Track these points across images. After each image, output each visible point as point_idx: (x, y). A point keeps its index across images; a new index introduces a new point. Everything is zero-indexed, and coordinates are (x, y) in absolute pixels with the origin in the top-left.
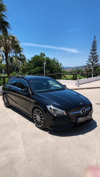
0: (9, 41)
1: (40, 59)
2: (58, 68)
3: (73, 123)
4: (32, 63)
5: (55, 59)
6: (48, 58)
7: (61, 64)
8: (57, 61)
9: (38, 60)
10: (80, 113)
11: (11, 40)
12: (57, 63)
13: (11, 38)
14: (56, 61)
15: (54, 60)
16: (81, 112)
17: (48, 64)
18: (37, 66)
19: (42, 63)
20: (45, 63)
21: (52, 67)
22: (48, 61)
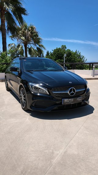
0: (28, 32)
1: (61, 51)
2: (81, 61)
3: (56, 104)
4: (53, 56)
5: (78, 52)
6: (70, 50)
7: (83, 57)
8: (80, 53)
9: (59, 52)
10: (67, 94)
11: (30, 30)
12: (79, 56)
13: (30, 29)
14: (78, 54)
15: (76, 53)
16: (69, 92)
17: (69, 57)
18: (58, 59)
19: (63, 55)
20: (65, 55)
21: (73, 59)
22: (70, 54)
